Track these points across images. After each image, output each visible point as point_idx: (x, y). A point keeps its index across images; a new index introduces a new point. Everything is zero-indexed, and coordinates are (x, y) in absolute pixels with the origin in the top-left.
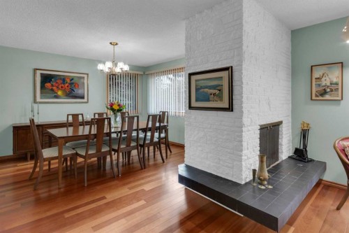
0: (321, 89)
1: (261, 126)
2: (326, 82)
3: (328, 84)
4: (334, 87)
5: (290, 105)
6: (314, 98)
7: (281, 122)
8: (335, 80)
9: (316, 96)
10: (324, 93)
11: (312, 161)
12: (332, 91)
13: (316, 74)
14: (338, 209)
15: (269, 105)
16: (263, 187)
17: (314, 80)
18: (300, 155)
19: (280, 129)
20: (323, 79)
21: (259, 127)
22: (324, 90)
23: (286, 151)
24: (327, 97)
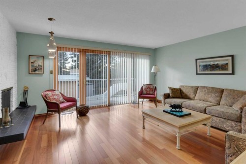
0: (34, 68)
1: (2, 90)
2: (36, 65)
3: (37, 66)
4: (40, 67)
5: (17, 77)
6: (30, 73)
7: (12, 88)
8: (40, 64)
9: (32, 72)
10: (35, 70)
11: (30, 106)
12: (39, 69)
13: (32, 60)
14: (43, 123)
15: (6, 76)
16: (8, 126)
17: (30, 63)
18: (23, 105)
19: (11, 92)
20: (35, 63)
21: (1, 92)
22: (36, 69)
23: (14, 105)
24: (37, 72)
